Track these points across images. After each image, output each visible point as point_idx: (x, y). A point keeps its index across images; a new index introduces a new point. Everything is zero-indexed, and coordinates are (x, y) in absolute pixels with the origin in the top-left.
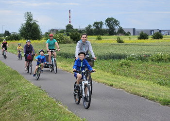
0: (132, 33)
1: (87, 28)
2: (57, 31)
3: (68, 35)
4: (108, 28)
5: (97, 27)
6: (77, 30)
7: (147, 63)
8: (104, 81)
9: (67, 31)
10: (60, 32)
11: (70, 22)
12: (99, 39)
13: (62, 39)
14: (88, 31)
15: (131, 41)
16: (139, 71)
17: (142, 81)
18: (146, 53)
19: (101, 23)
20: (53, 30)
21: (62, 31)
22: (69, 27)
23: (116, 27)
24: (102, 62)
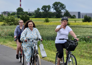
0: (77, 16)
1: (36, 11)
2: (8, 14)
3: (19, 17)
4: (55, 11)
5: (45, 10)
6: (27, 13)
7: (90, 44)
8: (51, 59)
9: (18, 14)
10: (12, 15)
11: (20, 5)
12: (47, 21)
13: (13, 20)
14: (37, 13)
15: (76, 24)
16: (83, 51)
17: (85, 60)
18: (90, 34)
19: (49, 7)
20: (5, 13)
21: (14, 14)
22: (20, 10)
23: (62, 11)
24: (49, 42)
